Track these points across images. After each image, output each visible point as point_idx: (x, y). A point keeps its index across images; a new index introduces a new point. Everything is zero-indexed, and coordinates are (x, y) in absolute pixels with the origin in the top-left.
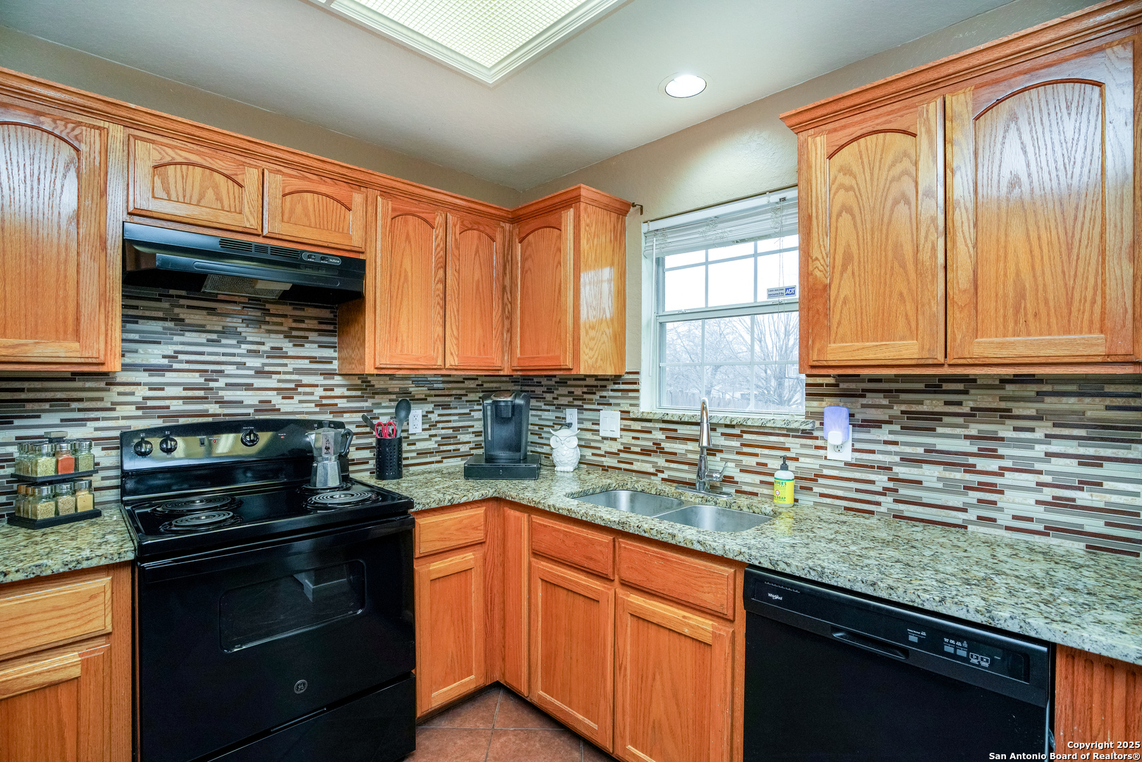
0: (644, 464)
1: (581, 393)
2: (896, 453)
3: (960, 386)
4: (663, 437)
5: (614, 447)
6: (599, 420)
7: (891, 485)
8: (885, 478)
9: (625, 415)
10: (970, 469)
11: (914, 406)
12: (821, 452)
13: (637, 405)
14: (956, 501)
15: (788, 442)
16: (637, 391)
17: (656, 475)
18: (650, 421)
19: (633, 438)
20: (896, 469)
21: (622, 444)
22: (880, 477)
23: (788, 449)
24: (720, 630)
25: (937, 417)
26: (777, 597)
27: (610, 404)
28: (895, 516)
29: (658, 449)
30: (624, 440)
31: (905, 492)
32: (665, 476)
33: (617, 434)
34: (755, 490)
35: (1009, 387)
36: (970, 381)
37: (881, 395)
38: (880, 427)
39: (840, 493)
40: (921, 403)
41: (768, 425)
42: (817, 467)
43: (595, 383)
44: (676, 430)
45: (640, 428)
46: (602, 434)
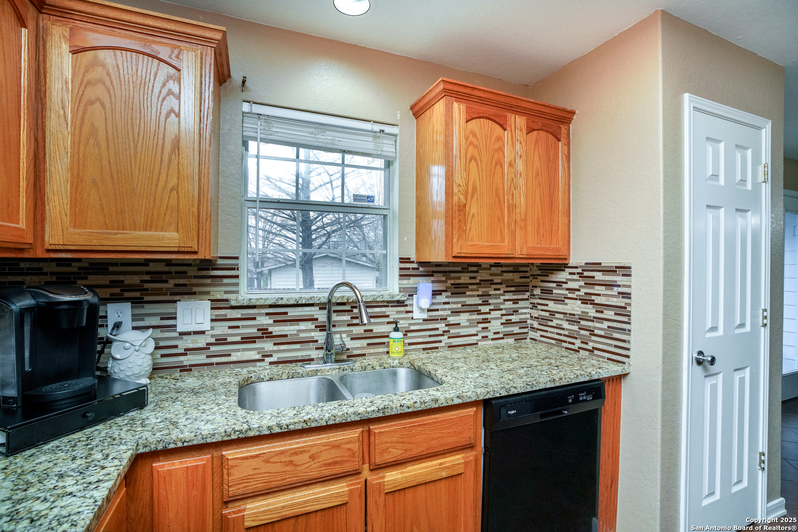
0: (246, 353)
1: (138, 282)
2: (449, 309)
3: (475, 269)
4: (271, 321)
5: (201, 341)
6: (176, 313)
7: (446, 329)
8: (444, 325)
9: (217, 304)
10: (479, 312)
11: (457, 280)
12: (410, 315)
13: (237, 292)
14: (473, 331)
15: (388, 311)
16: (237, 277)
17: (263, 360)
18: (254, 307)
19: (230, 327)
20: (449, 319)
21: (212, 336)
22: (441, 325)
23: (388, 316)
24: (468, 457)
25: (466, 286)
26: (513, 412)
27: (195, 293)
28: (449, 347)
29: (265, 334)
30: (217, 332)
31: (453, 331)
32: (274, 359)
33: (206, 326)
34: (363, 352)
35: (493, 269)
36: (478, 265)
37: (441, 274)
38: (441, 294)
39: (420, 340)
40: (459, 278)
41: (378, 300)
42: (407, 325)
43: (167, 269)
44: (286, 313)
45: (239, 316)
46: (181, 328)
